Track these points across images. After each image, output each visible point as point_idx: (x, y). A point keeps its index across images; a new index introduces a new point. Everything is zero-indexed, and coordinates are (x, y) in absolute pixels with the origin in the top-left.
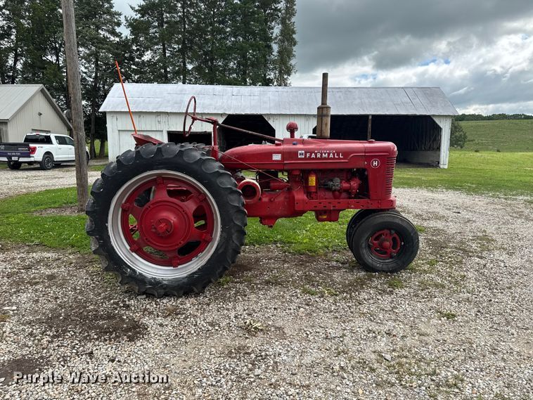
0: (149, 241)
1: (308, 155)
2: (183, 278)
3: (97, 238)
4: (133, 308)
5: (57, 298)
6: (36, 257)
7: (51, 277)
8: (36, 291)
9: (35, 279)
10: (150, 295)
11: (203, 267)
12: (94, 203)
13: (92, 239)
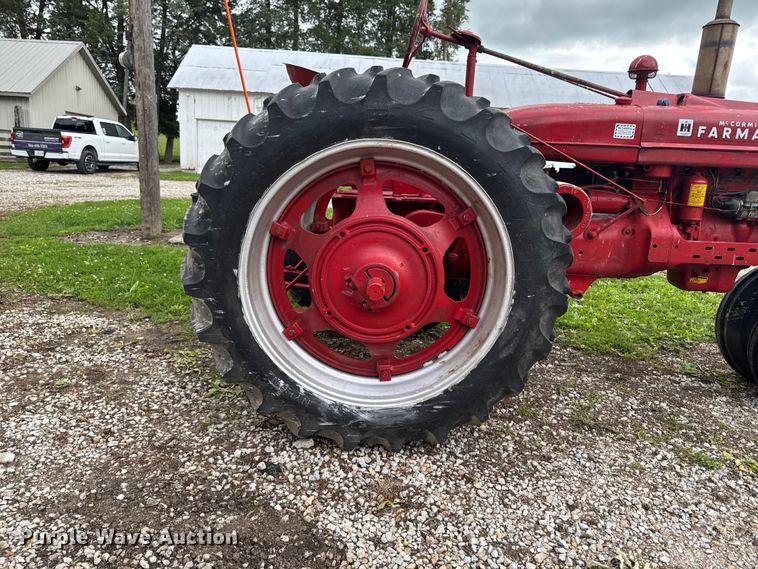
0: (335, 318)
1: (701, 131)
2: (408, 410)
3: (208, 303)
4: (291, 477)
5: (109, 433)
6: (66, 325)
7: (96, 375)
8: (63, 408)
9: (62, 377)
10: (321, 441)
11: (455, 388)
12: (205, 215)
13: (197, 305)
